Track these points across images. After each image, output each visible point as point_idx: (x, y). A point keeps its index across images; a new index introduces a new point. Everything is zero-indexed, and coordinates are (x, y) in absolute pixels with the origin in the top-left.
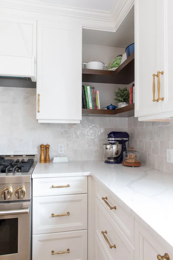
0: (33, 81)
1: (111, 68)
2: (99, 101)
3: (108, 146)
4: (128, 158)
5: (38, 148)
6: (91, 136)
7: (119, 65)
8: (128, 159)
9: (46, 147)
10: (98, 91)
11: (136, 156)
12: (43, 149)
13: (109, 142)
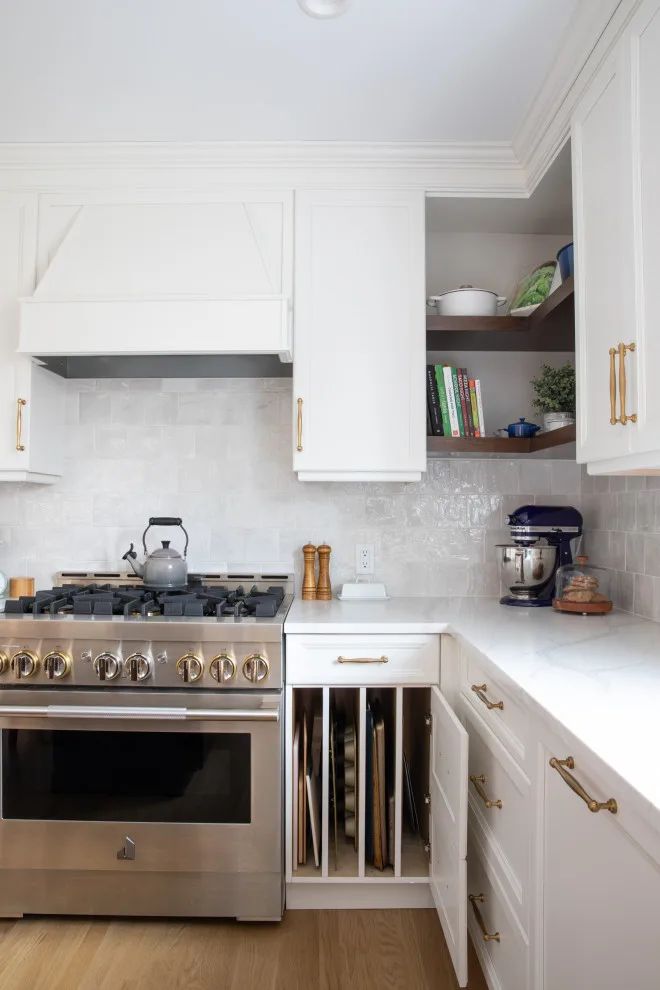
0: (283, 360)
1: (521, 306)
2: (480, 410)
3: (511, 553)
4: (571, 588)
5: (296, 554)
6: (460, 519)
7: (544, 295)
8: (571, 591)
9: (320, 554)
10: (477, 381)
11: (595, 583)
12: (310, 557)
13: (514, 537)
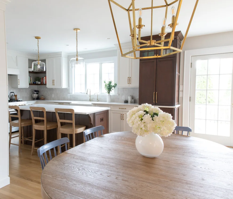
2: (32, 81)
8: (40, 98)
9: (16, 96)
13: (34, 93)
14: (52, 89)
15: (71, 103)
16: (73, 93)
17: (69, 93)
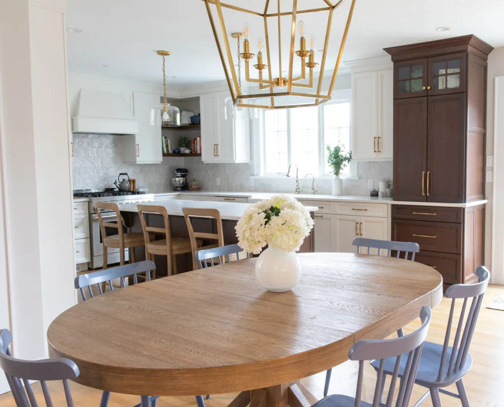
2: (169, 147)
8: (191, 186)
9: (133, 181)
10: (169, 140)
14: (215, 166)
15: (251, 196)
16: (262, 175)
17: (253, 175)
